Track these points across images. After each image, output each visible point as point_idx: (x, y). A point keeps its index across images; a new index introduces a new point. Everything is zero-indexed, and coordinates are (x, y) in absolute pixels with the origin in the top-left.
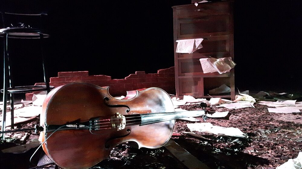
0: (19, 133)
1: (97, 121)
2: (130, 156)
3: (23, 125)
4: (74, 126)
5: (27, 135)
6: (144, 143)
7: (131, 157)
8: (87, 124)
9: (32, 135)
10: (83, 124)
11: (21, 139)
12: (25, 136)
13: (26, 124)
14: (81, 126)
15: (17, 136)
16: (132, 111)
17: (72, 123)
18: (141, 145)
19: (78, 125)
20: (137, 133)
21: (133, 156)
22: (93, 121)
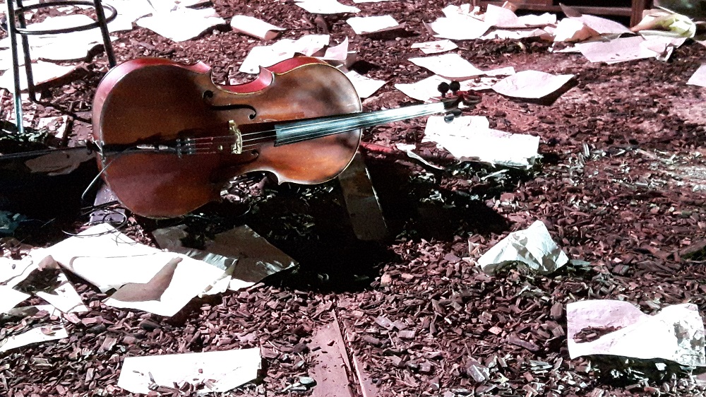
0: (50, 116)
1: (189, 140)
2: (264, 196)
3: (53, 91)
4: (150, 148)
5: (67, 122)
6: (288, 175)
7: (265, 198)
8: (171, 143)
9: (77, 122)
10: (165, 145)
11: (55, 133)
12: (64, 126)
13: (61, 87)
14: (162, 148)
15: (45, 124)
16: (261, 117)
17: (147, 142)
18: (281, 178)
19: (157, 147)
20: (273, 158)
21: (268, 197)
22: (182, 140)
